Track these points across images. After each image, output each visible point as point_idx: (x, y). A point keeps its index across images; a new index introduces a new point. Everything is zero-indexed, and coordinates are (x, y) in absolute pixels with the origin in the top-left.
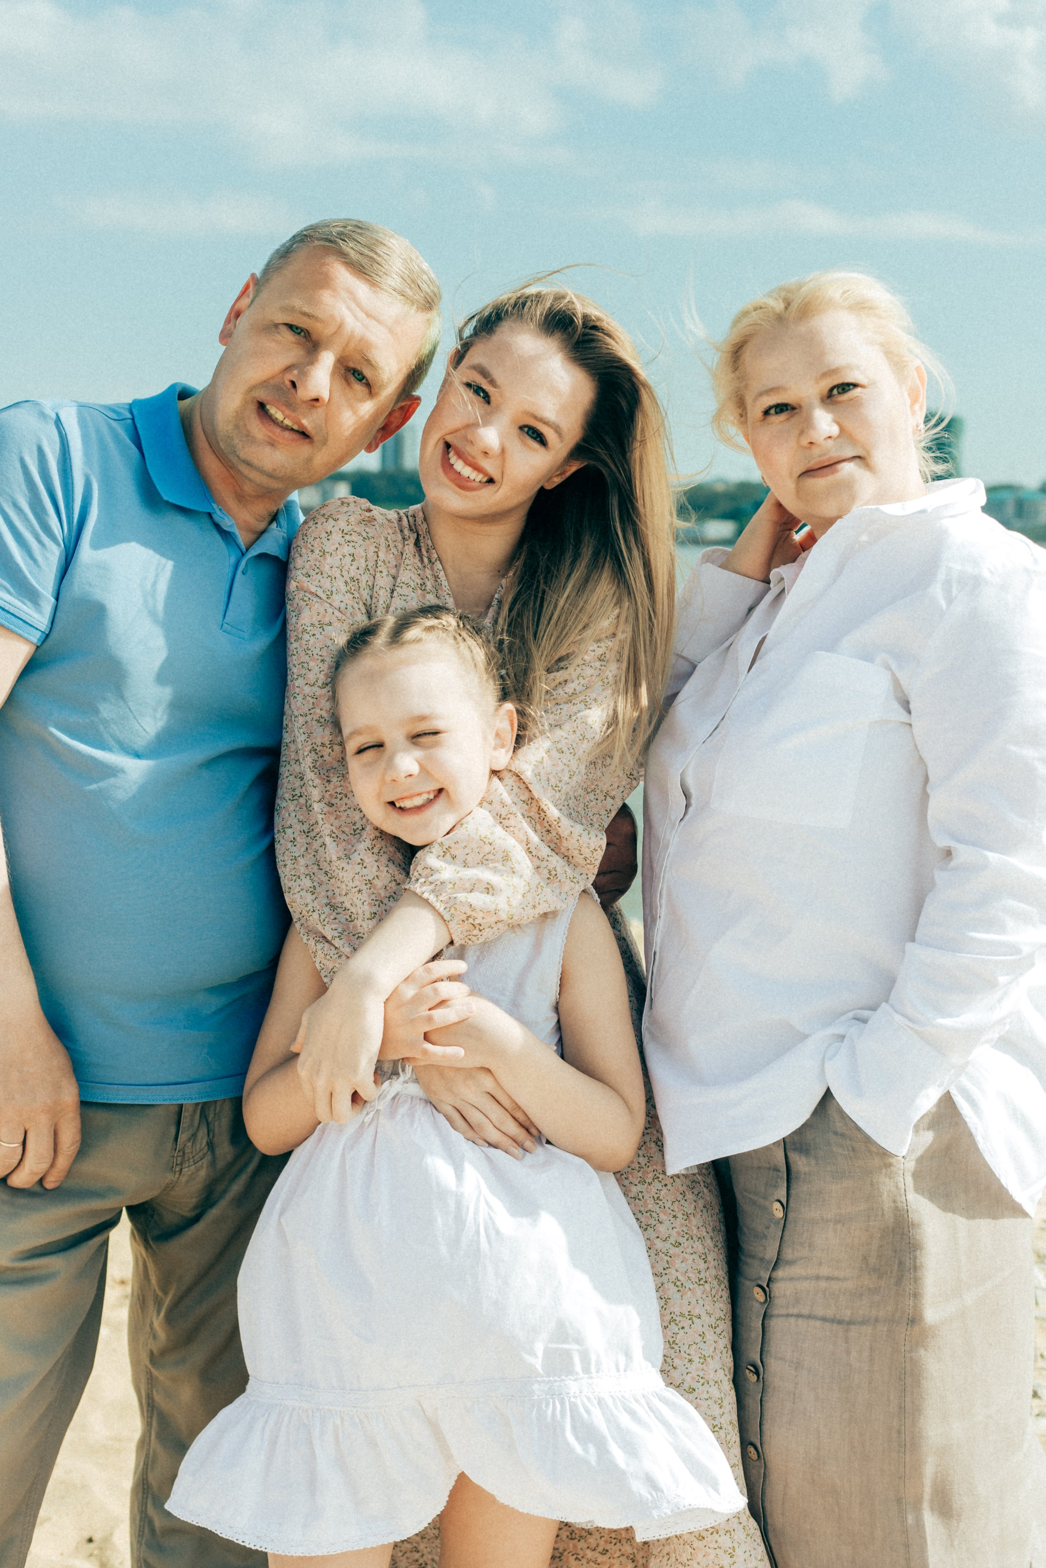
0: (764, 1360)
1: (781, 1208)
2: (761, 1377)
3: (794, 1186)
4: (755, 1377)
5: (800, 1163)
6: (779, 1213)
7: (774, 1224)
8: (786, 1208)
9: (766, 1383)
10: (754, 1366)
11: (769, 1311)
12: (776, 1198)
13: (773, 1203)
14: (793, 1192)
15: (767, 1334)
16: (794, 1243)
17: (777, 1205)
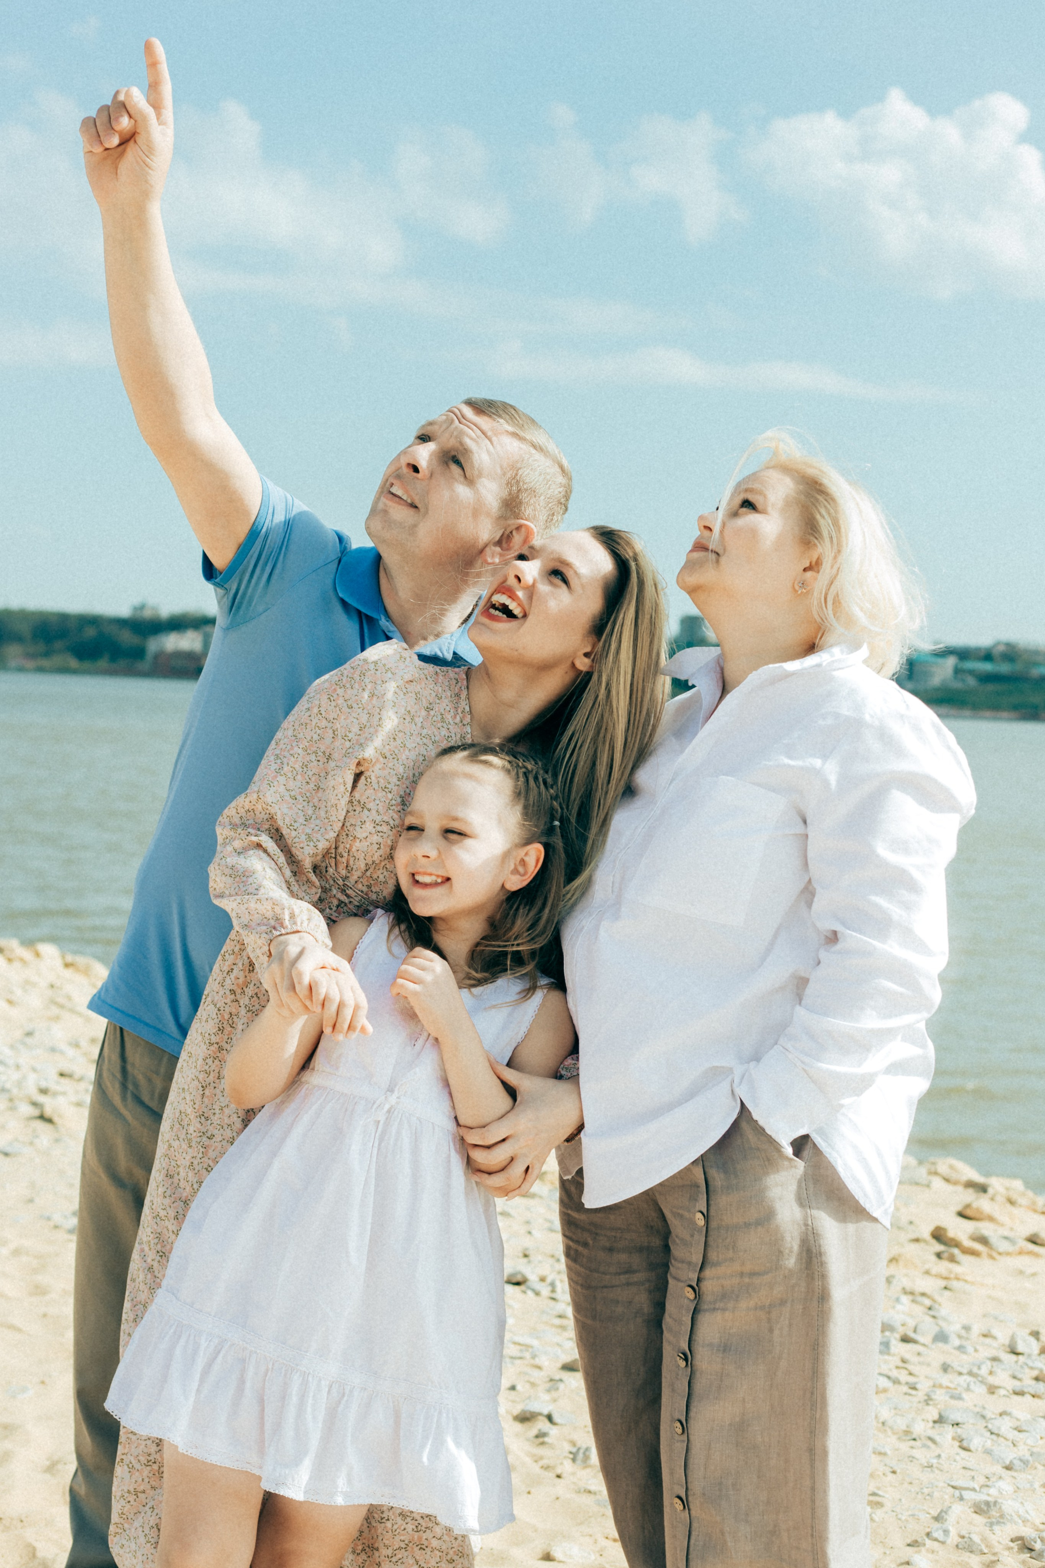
0: (692, 1349)
1: (702, 1217)
2: (689, 1363)
3: (712, 1197)
4: (684, 1363)
5: (718, 1178)
6: (700, 1220)
7: (698, 1231)
8: (707, 1217)
9: (693, 1369)
10: (684, 1354)
11: (698, 1306)
12: (697, 1209)
13: (695, 1214)
14: (712, 1202)
15: (695, 1327)
16: (718, 1247)
17: (699, 1215)
